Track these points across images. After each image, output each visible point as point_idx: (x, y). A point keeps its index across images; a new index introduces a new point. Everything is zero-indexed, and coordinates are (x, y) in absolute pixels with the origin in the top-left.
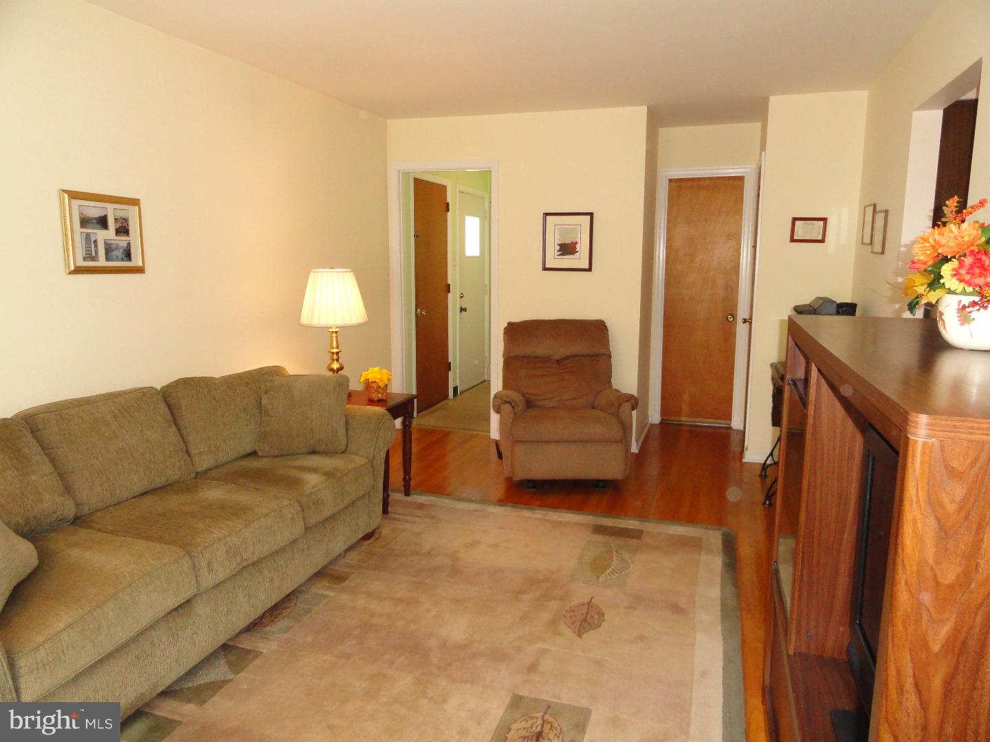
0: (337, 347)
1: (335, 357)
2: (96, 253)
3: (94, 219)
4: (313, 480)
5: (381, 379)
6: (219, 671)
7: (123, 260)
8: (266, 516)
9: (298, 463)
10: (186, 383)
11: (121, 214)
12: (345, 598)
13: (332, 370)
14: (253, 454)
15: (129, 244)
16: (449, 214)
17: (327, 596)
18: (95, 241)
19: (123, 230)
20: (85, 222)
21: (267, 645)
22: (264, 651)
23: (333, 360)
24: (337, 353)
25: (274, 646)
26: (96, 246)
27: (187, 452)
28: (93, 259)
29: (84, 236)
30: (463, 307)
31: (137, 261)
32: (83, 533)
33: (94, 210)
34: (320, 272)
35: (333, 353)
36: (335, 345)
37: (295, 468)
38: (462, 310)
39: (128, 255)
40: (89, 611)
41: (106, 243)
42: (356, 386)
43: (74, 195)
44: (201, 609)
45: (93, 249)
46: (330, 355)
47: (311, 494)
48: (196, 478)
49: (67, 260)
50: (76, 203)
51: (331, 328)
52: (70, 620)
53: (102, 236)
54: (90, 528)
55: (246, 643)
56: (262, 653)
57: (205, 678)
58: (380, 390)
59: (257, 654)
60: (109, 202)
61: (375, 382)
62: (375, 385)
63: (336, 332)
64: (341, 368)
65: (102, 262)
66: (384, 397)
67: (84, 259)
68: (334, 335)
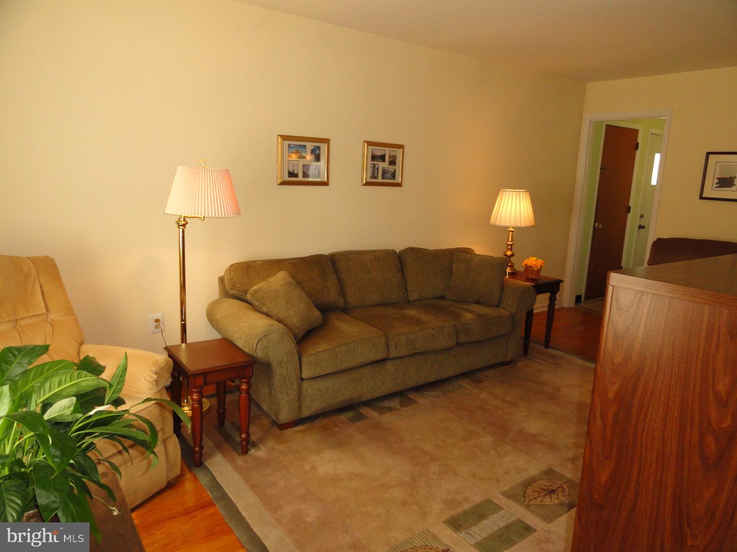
0: (512, 241)
1: (509, 247)
2: (377, 174)
3: (379, 156)
4: (468, 316)
5: (536, 265)
6: (395, 403)
7: (390, 179)
8: (433, 328)
9: (464, 307)
10: (411, 250)
11: (393, 153)
12: (475, 391)
13: (506, 255)
14: (443, 298)
15: (395, 170)
16: (638, 153)
17: (465, 387)
18: (378, 169)
19: (393, 163)
20: (374, 158)
21: (423, 400)
22: (420, 402)
23: (508, 249)
24: (511, 245)
25: (426, 401)
26: (378, 171)
27: (406, 288)
28: (376, 178)
29: (372, 165)
30: (642, 225)
31: (398, 179)
32: (344, 316)
33: (379, 151)
34: (507, 191)
35: (508, 245)
36: (510, 240)
37: (462, 309)
38: (641, 227)
39: (393, 176)
40: (334, 347)
41: (383, 170)
42: (519, 268)
43: (370, 144)
44: (389, 366)
45: (376, 172)
46: (507, 246)
47: (464, 324)
48: (407, 304)
49: (362, 179)
50: (371, 147)
51: (509, 228)
52: (326, 348)
53: (382, 165)
54: (349, 315)
55: (412, 396)
56: (418, 402)
57: (387, 404)
58: (534, 273)
59: (416, 402)
60: (387, 147)
61: (531, 266)
62: (531, 269)
63: (512, 231)
64: (512, 255)
65: (380, 180)
66: (536, 278)
67: (371, 178)
68: (511, 233)
